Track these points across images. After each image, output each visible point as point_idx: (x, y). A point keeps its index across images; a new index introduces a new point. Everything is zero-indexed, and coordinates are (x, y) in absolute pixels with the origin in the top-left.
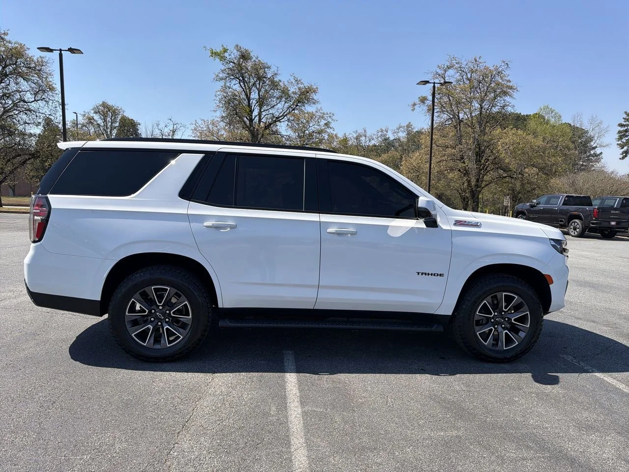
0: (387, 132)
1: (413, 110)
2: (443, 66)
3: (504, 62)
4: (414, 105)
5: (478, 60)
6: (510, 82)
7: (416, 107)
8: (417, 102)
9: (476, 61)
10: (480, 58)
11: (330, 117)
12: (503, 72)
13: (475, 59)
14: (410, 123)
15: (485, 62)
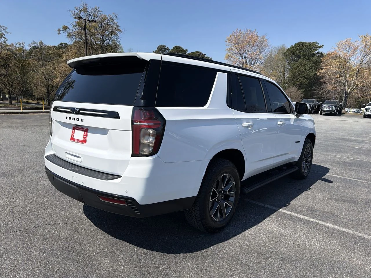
0: (24, 45)
1: (59, 34)
2: (78, 8)
3: (114, 14)
4: (60, 30)
5: (97, 9)
6: (119, 27)
7: (61, 32)
8: (61, 28)
9: (96, 9)
10: (98, 8)
11: (4, 30)
12: (114, 20)
13: (96, 8)
14: (41, 41)
15: (102, 12)
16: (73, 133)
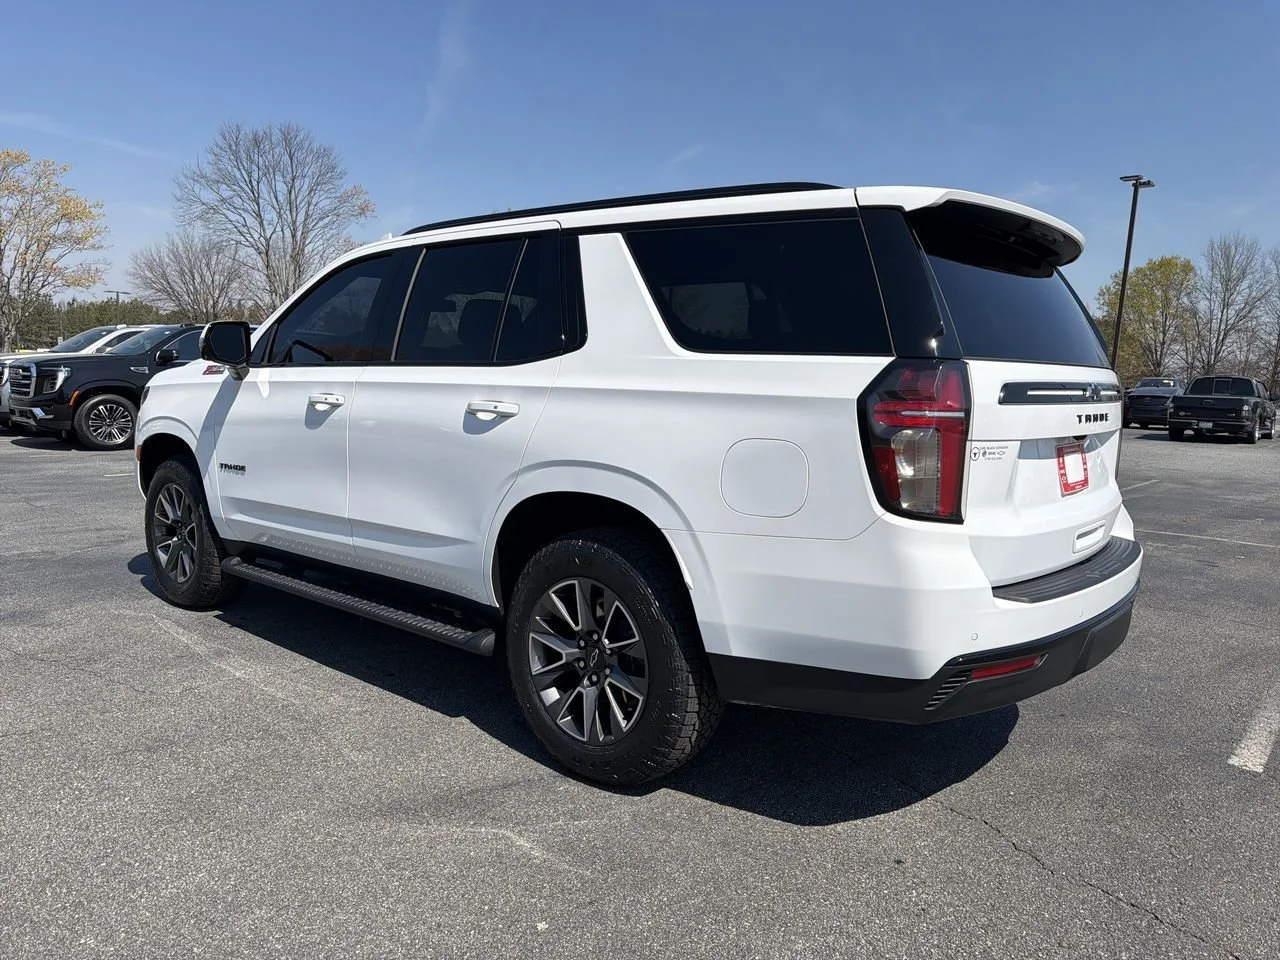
16: (1061, 469)
